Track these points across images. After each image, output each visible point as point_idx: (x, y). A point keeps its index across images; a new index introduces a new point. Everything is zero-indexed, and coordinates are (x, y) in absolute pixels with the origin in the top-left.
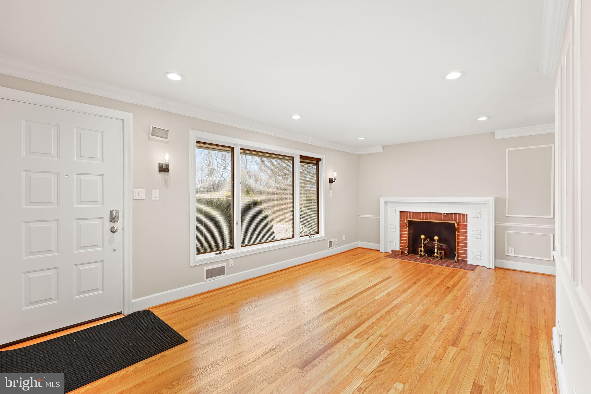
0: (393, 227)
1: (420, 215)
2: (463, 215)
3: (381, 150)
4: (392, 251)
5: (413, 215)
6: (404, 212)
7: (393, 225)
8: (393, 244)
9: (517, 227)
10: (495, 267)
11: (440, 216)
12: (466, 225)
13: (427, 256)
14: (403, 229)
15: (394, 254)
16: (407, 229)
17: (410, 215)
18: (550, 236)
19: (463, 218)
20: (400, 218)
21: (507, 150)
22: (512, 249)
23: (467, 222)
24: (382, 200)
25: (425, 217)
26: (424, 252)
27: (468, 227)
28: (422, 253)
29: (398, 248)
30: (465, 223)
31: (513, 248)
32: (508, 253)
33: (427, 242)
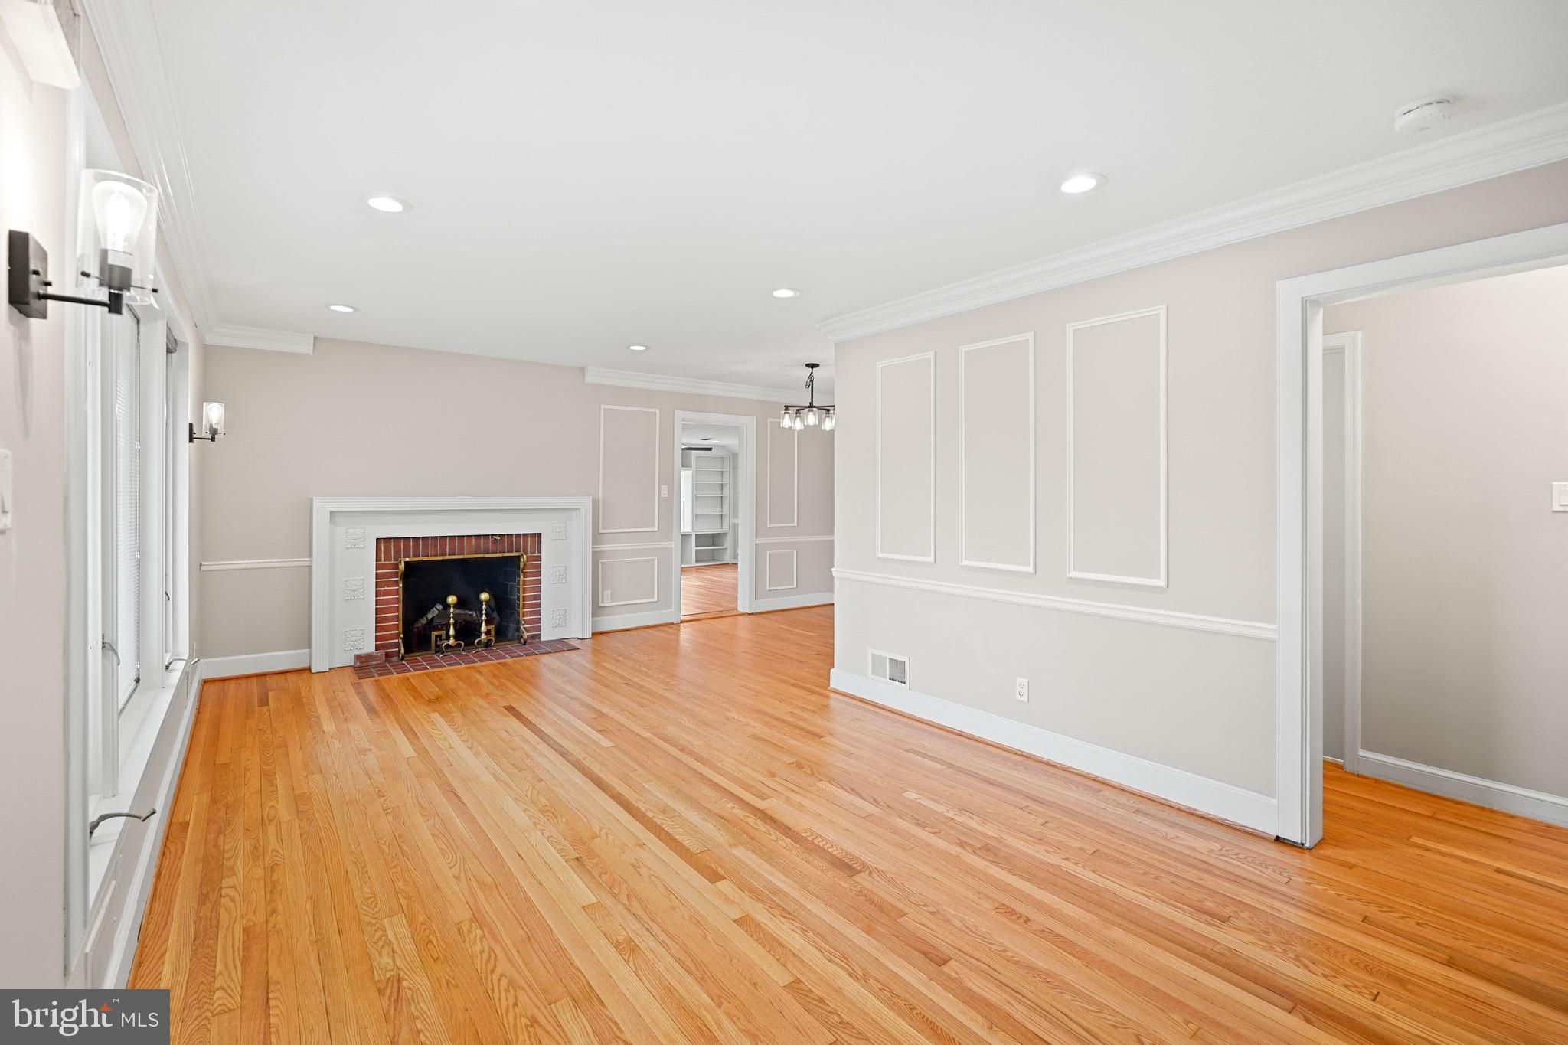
0: (354, 588)
1: (434, 545)
2: (533, 536)
3: (308, 349)
4: (358, 657)
5: (416, 546)
6: (387, 540)
7: (356, 582)
8: (354, 638)
9: (618, 550)
10: (593, 634)
11: (484, 543)
12: (539, 558)
13: (465, 646)
14: (386, 588)
15: (363, 666)
16: (401, 585)
17: (407, 548)
18: (653, 560)
19: (533, 543)
20: (378, 559)
21: (603, 407)
22: (608, 593)
23: (540, 552)
24: (322, 507)
25: (450, 549)
26: (456, 637)
27: (543, 562)
28: (452, 641)
29: (369, 647)
30: (537, 554)
31: (609, 591)
32: (603, 602)
33: (436, 612)
